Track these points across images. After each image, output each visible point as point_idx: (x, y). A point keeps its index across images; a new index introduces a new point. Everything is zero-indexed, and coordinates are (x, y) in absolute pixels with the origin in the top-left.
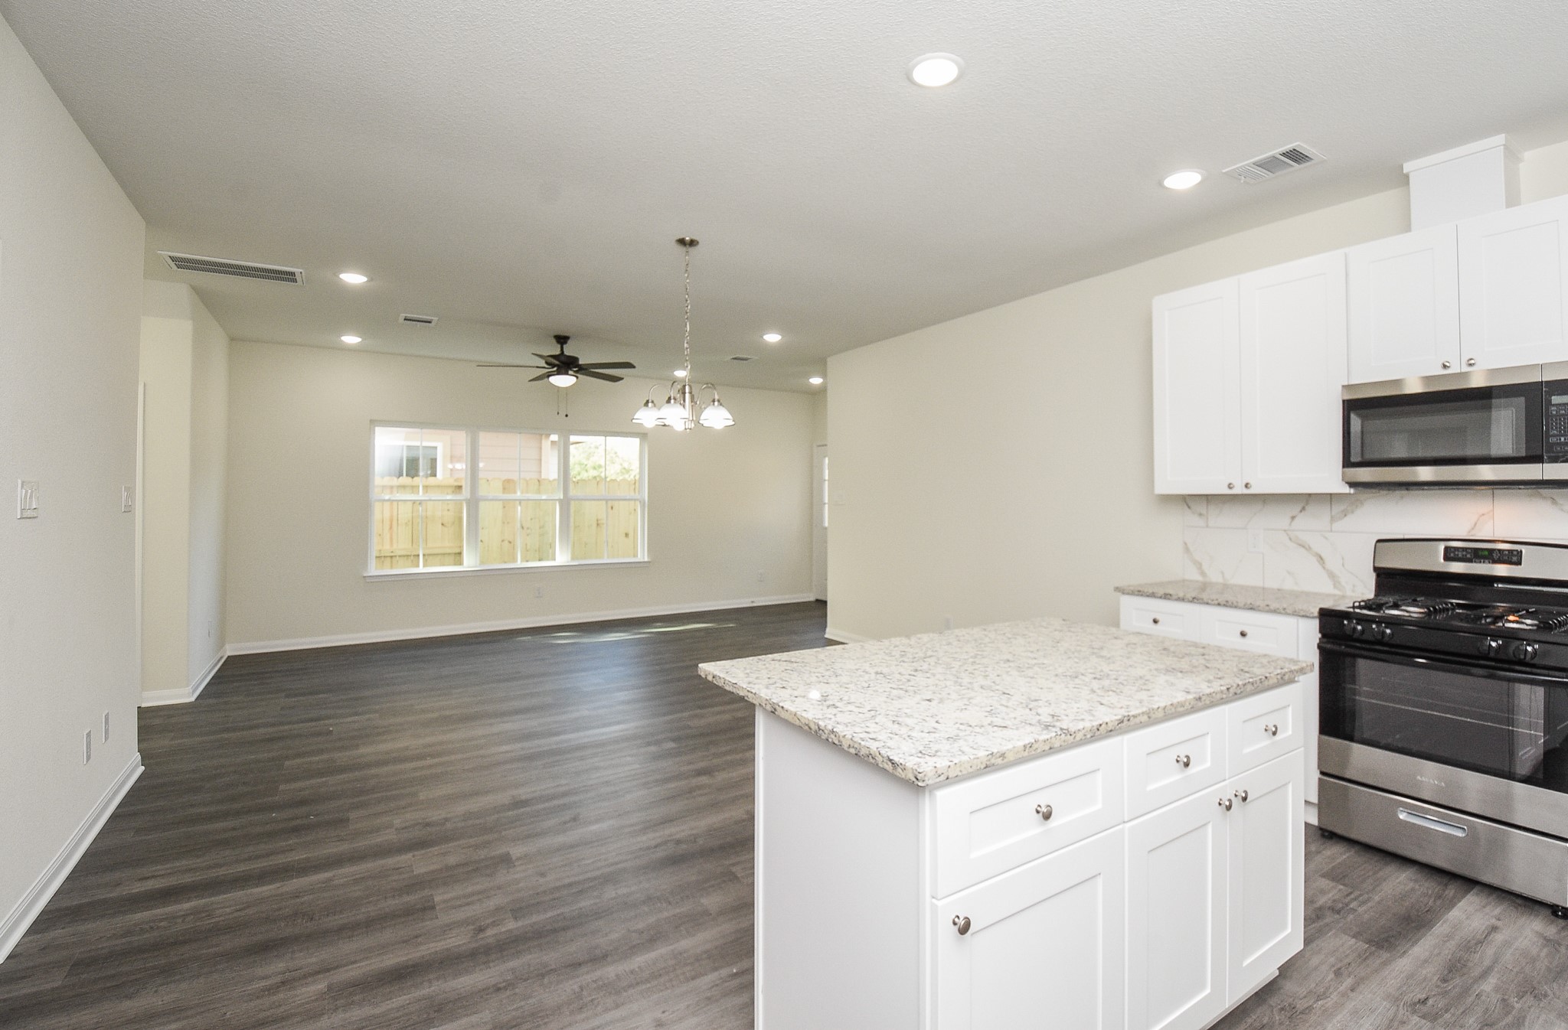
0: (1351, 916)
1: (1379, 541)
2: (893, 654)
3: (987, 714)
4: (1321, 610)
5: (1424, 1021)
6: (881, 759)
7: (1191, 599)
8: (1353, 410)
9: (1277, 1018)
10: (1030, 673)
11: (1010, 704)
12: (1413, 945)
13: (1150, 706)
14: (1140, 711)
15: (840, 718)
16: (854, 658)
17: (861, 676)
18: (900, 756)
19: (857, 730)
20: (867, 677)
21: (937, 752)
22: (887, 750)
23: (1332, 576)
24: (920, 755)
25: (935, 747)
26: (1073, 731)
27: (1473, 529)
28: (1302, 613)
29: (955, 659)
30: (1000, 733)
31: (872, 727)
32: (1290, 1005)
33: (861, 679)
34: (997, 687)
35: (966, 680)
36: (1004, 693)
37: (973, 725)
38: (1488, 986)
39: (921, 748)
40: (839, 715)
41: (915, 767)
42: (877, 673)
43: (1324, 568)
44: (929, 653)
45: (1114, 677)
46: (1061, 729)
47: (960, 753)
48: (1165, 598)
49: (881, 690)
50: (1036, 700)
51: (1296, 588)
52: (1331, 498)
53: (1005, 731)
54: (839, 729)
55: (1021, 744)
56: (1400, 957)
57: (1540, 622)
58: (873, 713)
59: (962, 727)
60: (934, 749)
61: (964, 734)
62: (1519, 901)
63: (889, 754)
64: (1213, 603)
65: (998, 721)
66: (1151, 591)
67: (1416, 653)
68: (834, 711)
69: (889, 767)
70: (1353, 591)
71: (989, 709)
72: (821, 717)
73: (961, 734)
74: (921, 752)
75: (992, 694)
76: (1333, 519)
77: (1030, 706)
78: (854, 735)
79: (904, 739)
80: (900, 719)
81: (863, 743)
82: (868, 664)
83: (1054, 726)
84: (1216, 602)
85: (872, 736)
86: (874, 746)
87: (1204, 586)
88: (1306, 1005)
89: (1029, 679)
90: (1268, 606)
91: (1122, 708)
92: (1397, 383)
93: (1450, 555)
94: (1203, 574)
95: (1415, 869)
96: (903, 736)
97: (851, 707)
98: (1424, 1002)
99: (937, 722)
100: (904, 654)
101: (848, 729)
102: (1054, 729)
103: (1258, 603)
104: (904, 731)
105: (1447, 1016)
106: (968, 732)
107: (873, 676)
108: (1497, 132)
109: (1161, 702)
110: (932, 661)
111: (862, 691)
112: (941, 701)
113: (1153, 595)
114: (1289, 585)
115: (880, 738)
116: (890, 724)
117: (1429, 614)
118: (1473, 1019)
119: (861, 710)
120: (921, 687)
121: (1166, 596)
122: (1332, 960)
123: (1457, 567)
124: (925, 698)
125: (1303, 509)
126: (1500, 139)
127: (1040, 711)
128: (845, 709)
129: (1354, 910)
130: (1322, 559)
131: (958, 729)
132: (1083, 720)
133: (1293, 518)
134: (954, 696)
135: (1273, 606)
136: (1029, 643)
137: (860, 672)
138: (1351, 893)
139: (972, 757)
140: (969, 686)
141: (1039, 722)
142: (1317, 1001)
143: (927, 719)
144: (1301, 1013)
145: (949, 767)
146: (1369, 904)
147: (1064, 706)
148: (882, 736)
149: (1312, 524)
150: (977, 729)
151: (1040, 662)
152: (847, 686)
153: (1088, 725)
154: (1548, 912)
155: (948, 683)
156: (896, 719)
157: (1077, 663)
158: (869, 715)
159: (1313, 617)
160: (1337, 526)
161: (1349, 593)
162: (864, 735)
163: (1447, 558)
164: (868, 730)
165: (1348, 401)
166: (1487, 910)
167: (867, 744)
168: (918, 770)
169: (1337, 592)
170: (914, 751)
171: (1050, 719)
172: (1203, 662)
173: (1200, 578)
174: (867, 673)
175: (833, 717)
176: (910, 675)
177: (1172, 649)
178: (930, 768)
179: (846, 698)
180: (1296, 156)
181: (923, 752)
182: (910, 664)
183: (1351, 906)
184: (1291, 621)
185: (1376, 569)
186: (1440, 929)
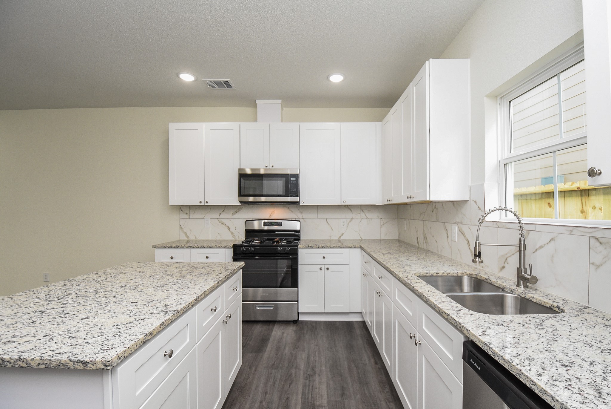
0: (248, 346)
1: (246, 221)
2: (41, 297)
3: (129, 316)
4: (234, 245)
5: (275, 370)
6: (72, 364)
7: (187, 247)
8: (242, 177)
9: (237, 394)
10: (139, 289)
11: (138, 307)
12: (266, 348)
13: (204, 290)
14: (201, 293)
15: (21, 348)
16: (9, 306)
17: (22, 317)
18: (89, 356)
19: (42, 351)
20: (28, 316)
21: (112, 345)
22: (76, 356)
23: (232, 233)
24: (102, 351)
25: (109, 343)
26: (179, 310)
27: (270, 216)
28: (227, 247)
29: (88, 292)
30: (143, 323)
31: (54, 346)
32: (240, 387)
33: (24, 318)
34: (125, 301)
35: (103, 301)
36: (132, 302)
37: (125, 323)
38: (286, 351)
39: (101, 347)
40: (19, 346)
41: (104, 359)
42: (35, 312)
43: (230, 231)
44: (68, 292)
45: (180, 282)
46: (174, 311)
47: (128, 341)
48: (176, 248)
49: (46, 321)
50: (152, 301)
51: (221, 239)
52: (232, 207)
53: (146, 321)
54: (25, 356)
55: (159, 324)
56: (265, 353)
57: (287, 241)
58: (48, 337)
59: (118, 327)
60: (110, 345)
61: (123, 330)
62: (286, 323)
63: (79, 358)
64: (196, 247)
65: (138, 317)
66: (170, 246)
67: (255, 255)
68: (13, 345)
69: (81, 366)
70: (238, 238)
71: (128, 313)
72: (3, 353)
73: (121, 331)
74: (101, 349)
75: (124, 305)
76: (233, 214)
77: (151, 305)
78: (42, 355)
79: (84, 346)
80: (73, 335)
81: (52, 359)
82: (23, 308)
83: (169, 311)
84: (197, 247)
85: (57, 351)
86: (63, 358)
87: (188, 241)
88: (245, 384)
89: (140, 293)
90: (216, 246)
91: (193, 294)
92: (259, 170)
93: (265, 224)
94: (187, 237)
95: (260, 324)
96: (82, 344)
97: (26, 339)
98: (274, 364)
99: (100, 329)
100: (49, 296)
101: (34, 353)
102: (170, 312)
103: (212, 245)
104: (80, 341)
105: (280, 365)
106: (125, 328)
107: (33, 314)
108: (279, 99)
109: (207, 287)
110: (73, 296)
111: (30, 325)
112: (95, 317)
113: (171, 247)
114: (219, 238)
115: (65, 351)
116: (67, 340)
117: (261, 243)
118: (286, 363)
119: (37, 338)
120: (75, 313)
121: (177, 247)
122: (247, 364)
123: (266, 228)
124: (82, 317)
125: (223, 211)
126: (280, 101)
127: (157, 306)
128: (22, 341)
129: (249, 344)
130: (229, 227)
131: (117, 328)
132: (181, 304)
133: (220, 214)
134: (102, 312)
135: (218, 245)
136: (127, 276)
137: (19, 315)
138: (246, 339)
139: (136, 340)
140: (107, 304)
141: (160, 311)
142: (247, 380)
143: (92, 329)
144: (244, 387)
145: (125, 351)
146: (252, 340)
147: (167, 300)
148: (66, 349)
149: (226, 216)
150: (129, 325)
151: (140, 283)
152: (14, 326)
153: (184, 305)
154: (292, 323)
155: (93, 306)
156: (69, 335)
157: (159, 280)
158: (45, 339)
159: (231, 248)
160: (234, 216)
161: (237, 239)
162: (50, 353)
163: (264, 225)
164: (51, 349)
165: (240, 174)
166: (280, 328)
167: (57, 358)
168: (107, 360)
169: (234, 239)
170: (96, 351)
171: (165, 308)
172: (210, 269)
173: (186, 239)
174: (26, 313)
175: (14, 349)
176: (62, 307)
177: (195, 266)
178: (115, 356)
179: (18, 334)
180: (227, 84)
181: (103, 348)
182: (57, 301)
183: (248, 343)
184: (224, 250)
185: (246, 230)
186: (272, 339)
